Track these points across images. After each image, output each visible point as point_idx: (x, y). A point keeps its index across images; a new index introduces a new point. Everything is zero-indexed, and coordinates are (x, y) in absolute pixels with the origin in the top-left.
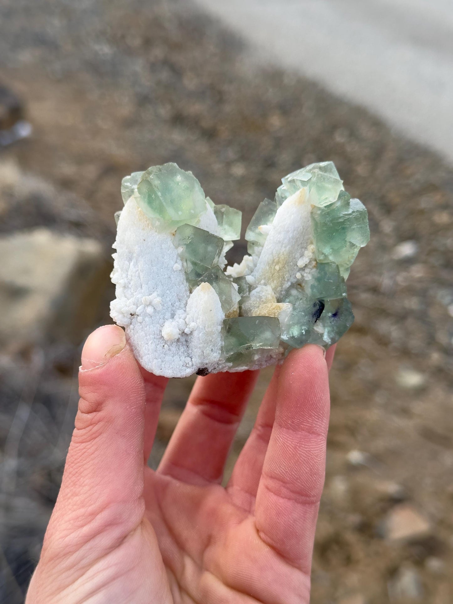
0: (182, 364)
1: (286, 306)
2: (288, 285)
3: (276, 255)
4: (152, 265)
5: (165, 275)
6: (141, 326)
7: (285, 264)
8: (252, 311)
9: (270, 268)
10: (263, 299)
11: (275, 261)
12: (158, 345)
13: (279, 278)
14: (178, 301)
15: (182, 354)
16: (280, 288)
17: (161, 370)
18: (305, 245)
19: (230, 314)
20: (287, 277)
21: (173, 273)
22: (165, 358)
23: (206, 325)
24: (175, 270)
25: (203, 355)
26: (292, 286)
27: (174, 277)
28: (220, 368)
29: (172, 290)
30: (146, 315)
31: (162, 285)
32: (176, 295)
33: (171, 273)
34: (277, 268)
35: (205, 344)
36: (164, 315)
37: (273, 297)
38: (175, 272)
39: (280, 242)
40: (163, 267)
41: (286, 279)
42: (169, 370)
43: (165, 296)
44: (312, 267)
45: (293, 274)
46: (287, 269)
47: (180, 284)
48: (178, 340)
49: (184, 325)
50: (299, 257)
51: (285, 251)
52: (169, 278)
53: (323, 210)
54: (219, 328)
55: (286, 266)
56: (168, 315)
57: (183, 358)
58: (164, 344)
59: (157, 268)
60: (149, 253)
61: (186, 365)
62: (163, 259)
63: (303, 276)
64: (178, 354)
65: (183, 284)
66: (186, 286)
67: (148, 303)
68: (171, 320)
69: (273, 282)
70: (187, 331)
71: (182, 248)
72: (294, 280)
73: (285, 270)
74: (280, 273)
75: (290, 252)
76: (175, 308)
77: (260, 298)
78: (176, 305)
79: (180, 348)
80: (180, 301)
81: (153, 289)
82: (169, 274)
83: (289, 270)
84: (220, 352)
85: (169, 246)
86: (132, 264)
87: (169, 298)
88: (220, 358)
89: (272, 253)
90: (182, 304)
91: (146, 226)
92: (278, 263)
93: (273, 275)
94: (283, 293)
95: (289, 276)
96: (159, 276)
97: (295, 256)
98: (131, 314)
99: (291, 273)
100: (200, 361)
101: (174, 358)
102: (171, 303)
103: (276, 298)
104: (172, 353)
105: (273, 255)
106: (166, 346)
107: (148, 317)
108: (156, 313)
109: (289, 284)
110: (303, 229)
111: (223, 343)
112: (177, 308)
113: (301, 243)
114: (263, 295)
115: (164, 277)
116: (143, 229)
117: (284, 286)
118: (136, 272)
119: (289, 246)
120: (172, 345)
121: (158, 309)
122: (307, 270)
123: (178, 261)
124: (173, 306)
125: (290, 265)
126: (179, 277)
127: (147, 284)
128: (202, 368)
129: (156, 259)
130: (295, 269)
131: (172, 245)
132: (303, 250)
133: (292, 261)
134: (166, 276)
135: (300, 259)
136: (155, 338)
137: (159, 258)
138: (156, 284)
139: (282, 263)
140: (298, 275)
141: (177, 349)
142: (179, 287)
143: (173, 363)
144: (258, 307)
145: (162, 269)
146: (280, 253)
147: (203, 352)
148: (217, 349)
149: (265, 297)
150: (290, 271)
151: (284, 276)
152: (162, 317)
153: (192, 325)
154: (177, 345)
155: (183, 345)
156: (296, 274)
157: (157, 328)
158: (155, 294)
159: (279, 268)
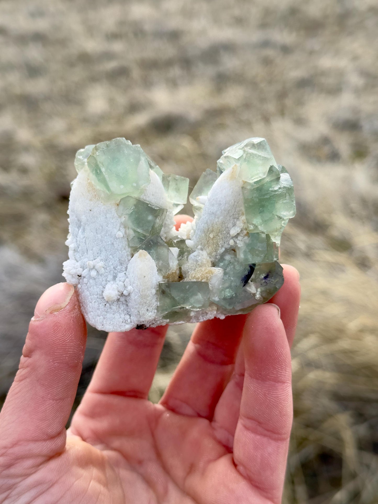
0: (122, 321)
1: (218, 271)
2: (222, 250)
3: (210, 224)
4: (96, 233)
5: (108, 241)
6: (86, 287)
7: (219, 232)
8: (189, 273)
9: (206, 236)
10: (199, 263)
11: (209, 229)
12: (100, 303)
13: (213, 244)
14: (120, 265)
15: (122, 312)
16: (215, 253)
17: (103, 326)
18: (237, 216)
19: (169, 275)
20: (221, 244)
21: (116, 240)
22: (106, 315)
23: (141, 290)
24: (117, 237)
25: (139, 315)
26: (226, 251)
27: (116, 244)
28: (158, 323)
29: (115, 255)
30: (90, 277)
31: (106, 250)
32: (118, 260)
33: (114, 239)
34: (211, 236)
35: (140, 305)
36: (106, 278)
37: (208, 262)
38: (118, 239)
39: (213, 213)
40: (107, 235)
41: (220, 246)
42: (110, 326)
43: (108, 261)
44: (244, 235)
45: (227, 242)
46: (221, 237)
47: (122, 249)
48: (118, 300)
49: (123, 288)
50: (232, 226)
51: (218, 221)
52: (112, 244)
53: (252, 186)
54: (154, 291)
55: (219, 234)
56: (110, 277)
57: (123, 316)
58: (105, 303)
59: (101, 236)
60: (94, 222)
61: (125, 322)
62: (107, 228)
63: (235, 243)
64: (118, 312)
65: (125, 249)
66: (128, 251)
67: (92, 267)
68: (112, 282)
69: (209, 248)
70: (125, 293)
71: (125, 217)
72: (228, 247)
73: (219, 237)
74: (214, 240)
75: (223, 223)
76: (116, 271)
77: (197, 261)
78: (118, 269)
79: (120, 307)
80: (121, 265)
81: (98, 254)
82: (112, 241)
83: (222, 237)
84: (156, 311)
85: (113, 216)
86: (80, 230)
87: (112, 262)
88: (155, 316)
89: (207, 222)
90: (124, 267)
91: (93, 197)
92: (212, 231)
93: (208, 242)
94: (217, 257)
95: (223, 243)
96: (103, 242)
97: (227, 226)
98: (78, 275)
99: (225, 240)
100: (137, 319)
101: (115, 315)
102: (113, 267)
103: (211, 262)
104: (113, 311)
105: (207, 224)
106: (107, 305)
107: (92, 279)
108: (99, 276)
109: (224, 249)
110: (235, 202)
111: (158, 304)
112: (119, 271)
113: (233, 214)
114: (199, 260)
115: (108, 244)
116: (91, 200)
117: (218, 252)
118: (83, 238)
119: (221, 217)
120: (113, 304)
121: (100, 273)
122: (240, 238)
123: (121, 228)
124: (115, 269)
125: (224, 233)
126: (121, 244)
127: (92, 250)
128: (140, 325)
129: (101, 228)
130: (228, 236)
131: (116, 215)
132: (235, 220)
133: (225, 230)
134: (109, 243)
135: (233, 229)
136: (98, 298)
137: (104, 227)
138: (100, 249)
139: (216, 232)
140: (232, 242)
141: (117, 307)
142: (121, 252)
143: (114, 320)
144: (195, 269)
145: (106, 236)
146: (213, 223)
147: (139, 312)
148: (152, 309)
149: (201, 261)
150: (224, 238)
151: (218, 243)
152: (104, 279)
153: (130, 288)
154: (118, 304)
155: (123, 304)
156: (229, 241)
157: (100, 289)
158: (98, 259)
159: (213, 236)
